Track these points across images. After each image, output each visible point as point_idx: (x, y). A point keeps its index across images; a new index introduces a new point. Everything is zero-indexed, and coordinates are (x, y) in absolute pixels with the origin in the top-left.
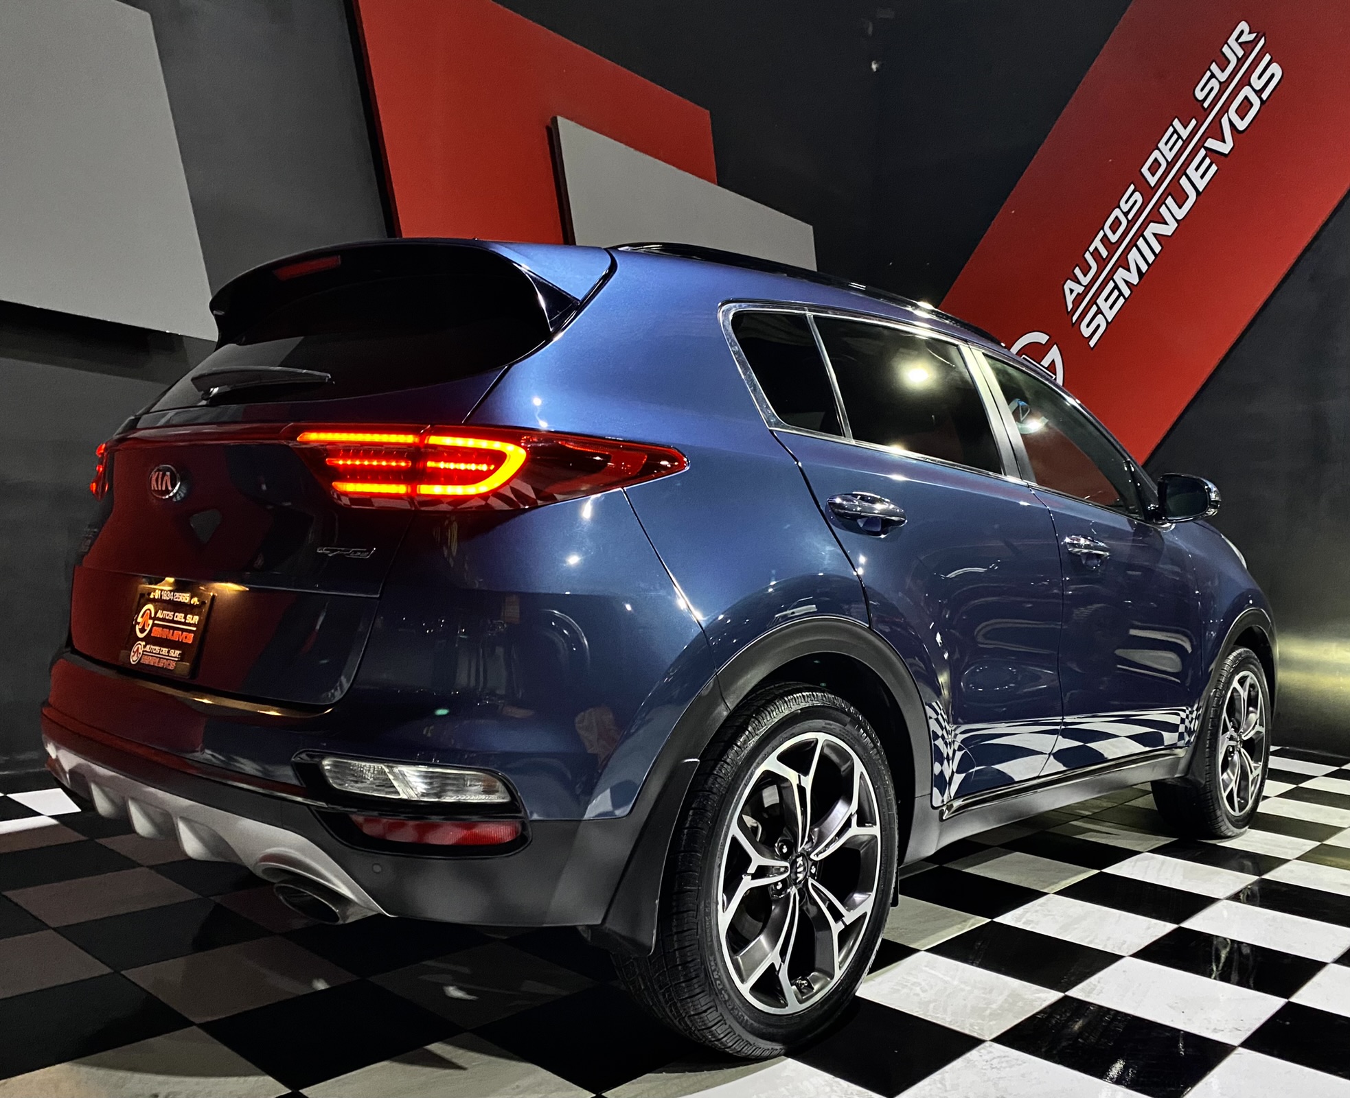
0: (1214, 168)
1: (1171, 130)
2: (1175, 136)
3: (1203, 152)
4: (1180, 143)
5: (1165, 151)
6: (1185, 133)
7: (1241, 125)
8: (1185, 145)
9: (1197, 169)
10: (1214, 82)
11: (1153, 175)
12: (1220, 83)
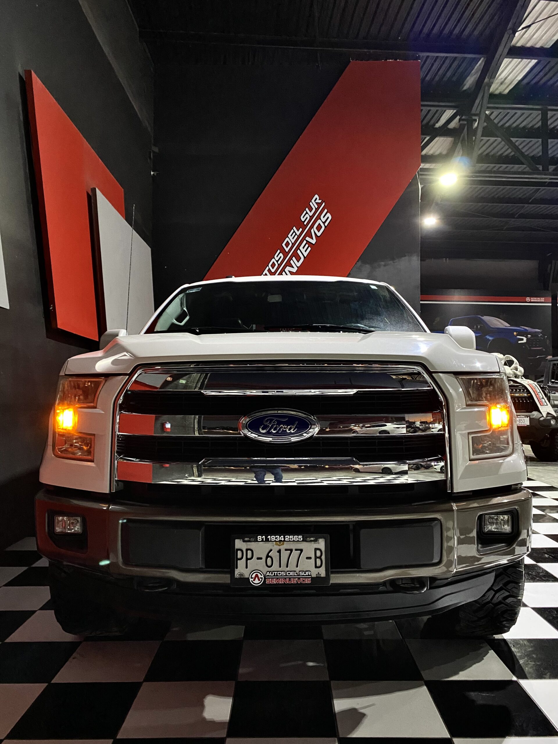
0: (309, 249)
1: (292, 231)
2: (294, 234)
3: (305, 242)
4: (296, 237)
5: (291, 239)
6: (298, 233)
7: (319, 234)
8: (298, 238)
9: (303, 248)
10: (307, 215)
11: (287, 247)
12: (310, 216)
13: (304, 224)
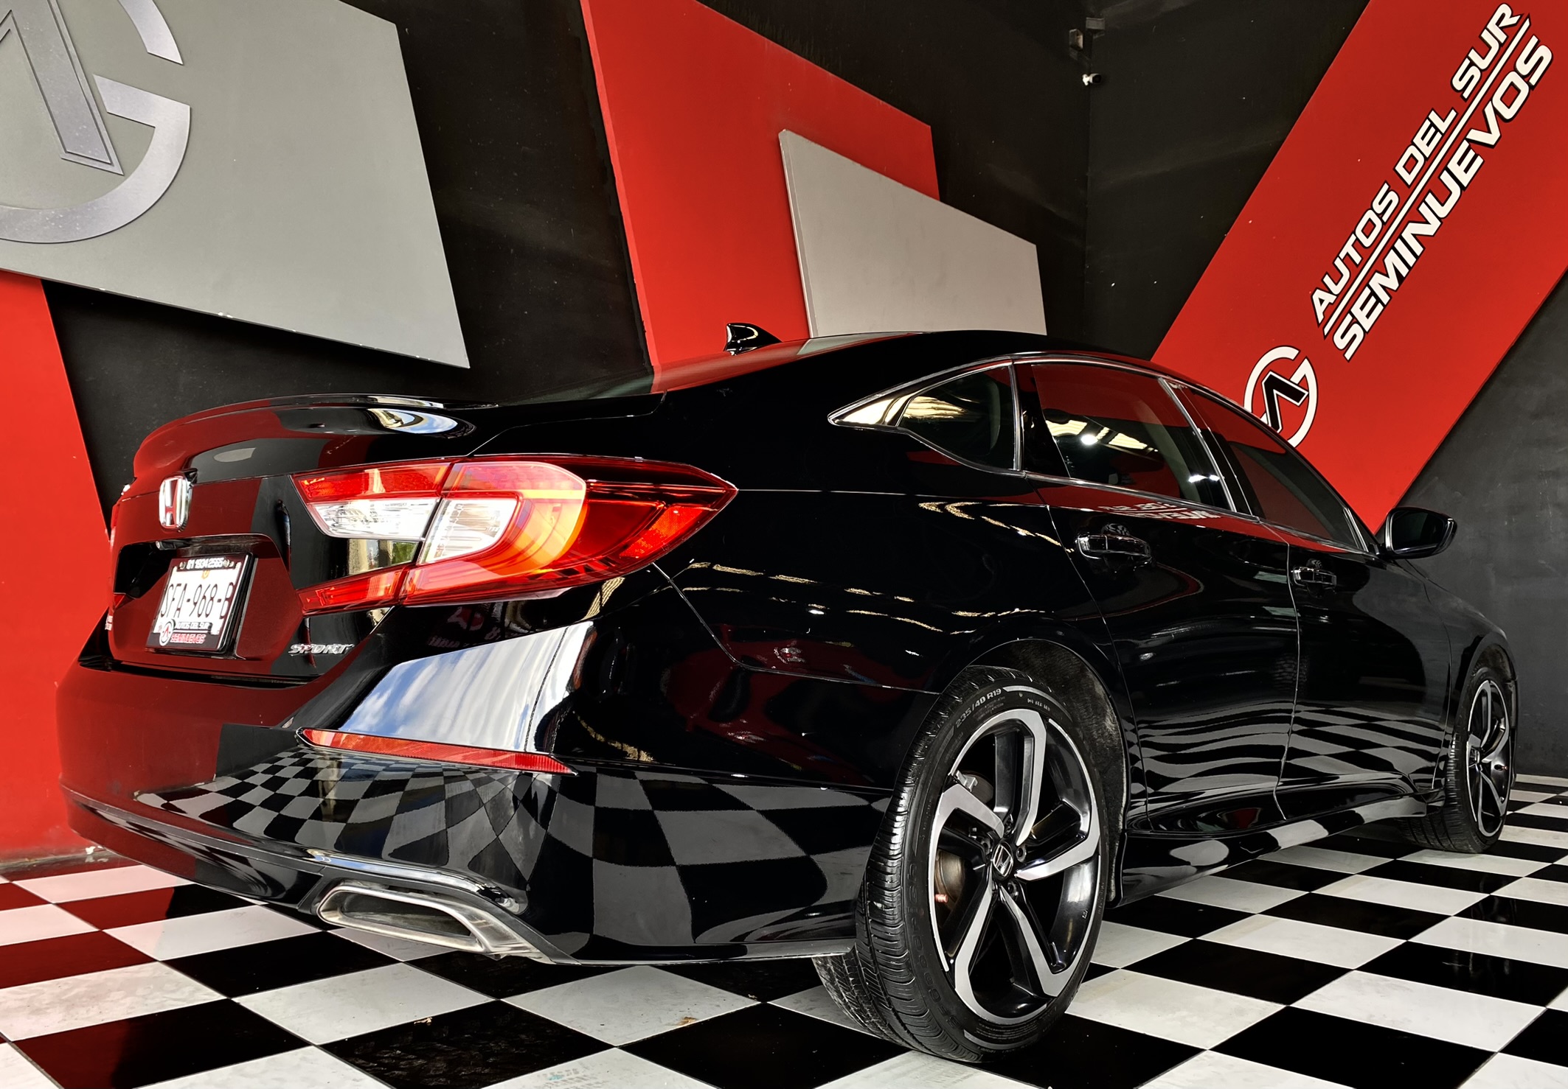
0: (1479, 161)
1: (1427, 123)
2: (1432, 131)
3: (1465, 145)
4: (1438, 136)
5: (1422, 146)
6: (1443, 126)
7: (1508, 113)
8: (1445, 138)
9: (1460, 162)
10: (1473, 71)
11: (1410, 173)
12: (1481, 71)
13: (1463, 98)
